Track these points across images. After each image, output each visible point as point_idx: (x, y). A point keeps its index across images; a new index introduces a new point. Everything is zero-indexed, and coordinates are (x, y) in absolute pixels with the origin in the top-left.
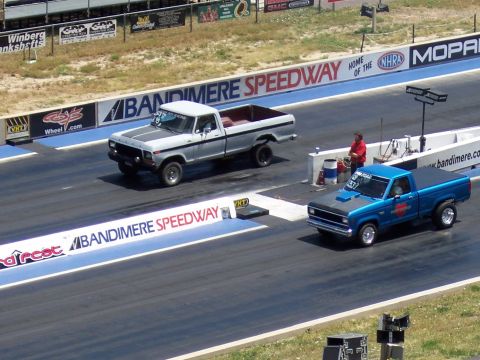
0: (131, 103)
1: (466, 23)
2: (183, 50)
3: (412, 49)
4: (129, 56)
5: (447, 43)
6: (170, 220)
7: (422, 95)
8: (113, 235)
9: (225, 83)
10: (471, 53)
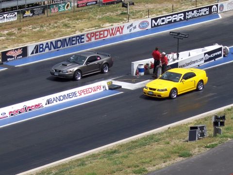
0: (41, 46)
1: (166, 9)
2: (48, 25)
3: (152, 19)
4: (25, 28)
5: (166, 16)
6: (83, 91)
7: (177, 35)
8: (62, 98)
9: (78, 36)
10: (175, 21)
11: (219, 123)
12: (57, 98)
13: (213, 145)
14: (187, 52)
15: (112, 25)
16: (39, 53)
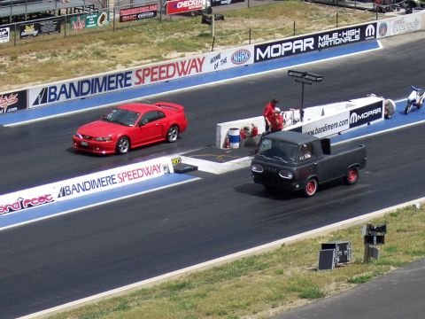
0: (53, 90)
1: (282, 29)
2: (66, 51)
3: (256, 47)
4: (23, 57)
5: (281, 43)
6: (127, 174)
7: (302, 77)
8: (88, 186)
9: (121, 74)
10: (298, 51)
11: (375, 239)
12: (79, 185)
13: (362, 278)
14: (318, 109)
15: (182, 56)
16: (48, 103)
